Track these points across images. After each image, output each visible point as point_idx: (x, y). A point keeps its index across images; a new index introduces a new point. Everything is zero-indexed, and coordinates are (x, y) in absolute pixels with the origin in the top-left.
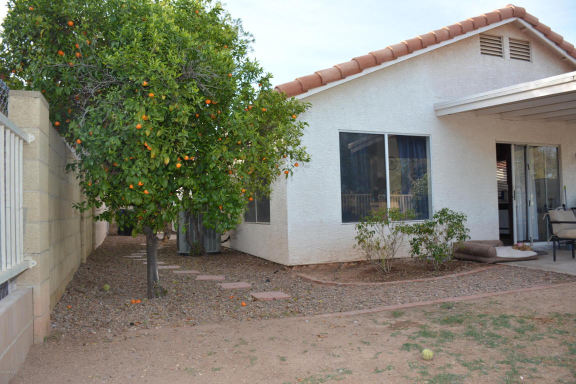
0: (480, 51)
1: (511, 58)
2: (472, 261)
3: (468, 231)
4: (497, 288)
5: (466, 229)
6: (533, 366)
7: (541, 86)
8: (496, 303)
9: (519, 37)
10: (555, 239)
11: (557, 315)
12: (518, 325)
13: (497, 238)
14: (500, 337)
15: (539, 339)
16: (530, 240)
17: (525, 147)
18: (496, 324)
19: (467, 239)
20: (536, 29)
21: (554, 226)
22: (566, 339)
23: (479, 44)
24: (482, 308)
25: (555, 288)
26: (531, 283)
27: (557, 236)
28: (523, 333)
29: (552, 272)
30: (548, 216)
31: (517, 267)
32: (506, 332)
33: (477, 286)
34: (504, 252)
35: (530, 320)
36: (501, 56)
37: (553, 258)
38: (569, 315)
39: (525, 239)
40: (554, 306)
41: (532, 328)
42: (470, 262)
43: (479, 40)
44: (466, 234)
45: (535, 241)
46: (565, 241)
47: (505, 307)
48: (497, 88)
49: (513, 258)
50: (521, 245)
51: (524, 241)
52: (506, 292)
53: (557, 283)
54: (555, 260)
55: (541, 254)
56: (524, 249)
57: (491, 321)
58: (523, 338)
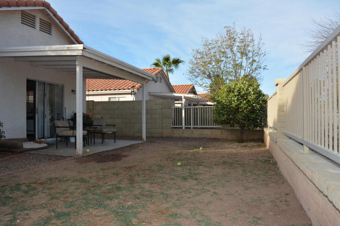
0: (20, 21)
1: (40, 30)
2: (7, 151)
3: (3, 133)
4: (19, 167)
5: (2, 132)
6: (27, 212)
7: (52, 49)
8: (16, 177)
9: (46, 19)
10: (58, 136)
11: (50, 179)
12: (26, 189)
13: (25, 137)
14: (11, 198)
15: (35, 195)
16: (45, 137)
17: (45, 83)
18: (12, 190)
19: (3, 138)
20: (55, 17)
21: (57, 129)
22: (51, 192)
23: (20, 17)
24: (6, 181)
25: (53, 164)
26: (41, 163)
27: (58, 135)
28: (28, 193)
29: (54, 155)
30: (54, 124)
31: (35, 154)
32: (17, 194)
33: (7, 167)
34: (28, 145)
35: (34, 184)
36: (34, 28)
37: (56, 147)
38: (56, 178)
39: (42, 137)
40: (50, 174)
41: (34, 189)
42: (6, 152)
43: (20, 14)
44: (3, 135)
45: (48, 138)
46: (64, 137)
47: (21, 178)
48: (29, 46)
49: (34, 148)
50: (39, 140)
51: (42, 138)
52: (24, 169)
53: (55, 161)
54: (57, 148)
55: (50, 145)
56: (40, 142)
57: (9, 189)
58: (27, 196)
